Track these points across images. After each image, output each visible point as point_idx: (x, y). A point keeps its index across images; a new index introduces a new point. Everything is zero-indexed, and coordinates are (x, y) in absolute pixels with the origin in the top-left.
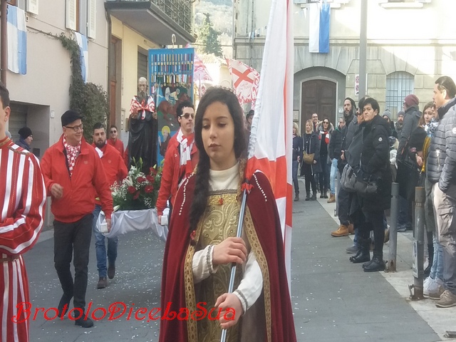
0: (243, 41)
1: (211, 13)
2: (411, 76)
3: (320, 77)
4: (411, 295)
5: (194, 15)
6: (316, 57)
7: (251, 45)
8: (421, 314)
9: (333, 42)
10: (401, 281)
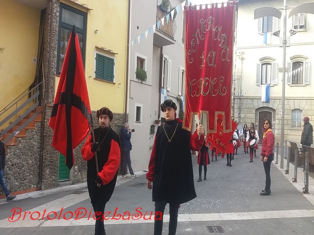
0: (237, 98)
2: (301, 111)
3: (266, 110)
6: (264, 103)
7: (240, 99)
8: (307, 198)
9: (271, 98)
10: (299, 186)
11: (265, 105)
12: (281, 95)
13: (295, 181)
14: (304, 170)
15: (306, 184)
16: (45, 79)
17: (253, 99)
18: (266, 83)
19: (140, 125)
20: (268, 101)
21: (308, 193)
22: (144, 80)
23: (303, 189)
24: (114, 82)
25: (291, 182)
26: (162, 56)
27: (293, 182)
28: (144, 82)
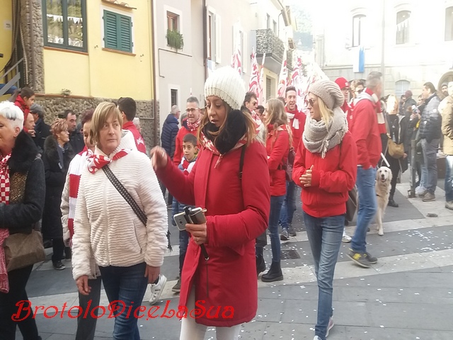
2: (409, 82)
4: (409, 195)
5: (293, 57)
6: (357, 74)
8: (414, 204)
9: (366, 66)
10: (404, 188)
11: (359, 77)
12: (379, 61)
16: (27, 54)
17: (340, 69)
18: (359, 44)
20: (362, 71)
22: (179, 48)
23: (409, 191)
24: (134, 53)
26: (205, 10)
28: (179, 51)
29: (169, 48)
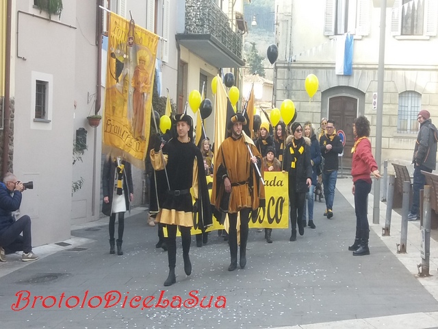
0: (283, 65)
1: (256, 43)
2: (419, 95)
3: (344, 94)
4: (419, 273)
6: (341, 78)
7: (289, 68)
9: (355, 66)
10: (411, 261)
11: (343, 82)
12: (376, 60)
13: (403, 249)
14: (422, 224)
15: (424, 256)
17: (315, 68)
18: (346, 31)
19: (48, 127)
20: (348, 73)
21: (428, 275)
22: (54, 13)
23: (419, 266)
25: (395, 252)
27: (399, 252)
28: (54, 18)
29: (36, 12)
